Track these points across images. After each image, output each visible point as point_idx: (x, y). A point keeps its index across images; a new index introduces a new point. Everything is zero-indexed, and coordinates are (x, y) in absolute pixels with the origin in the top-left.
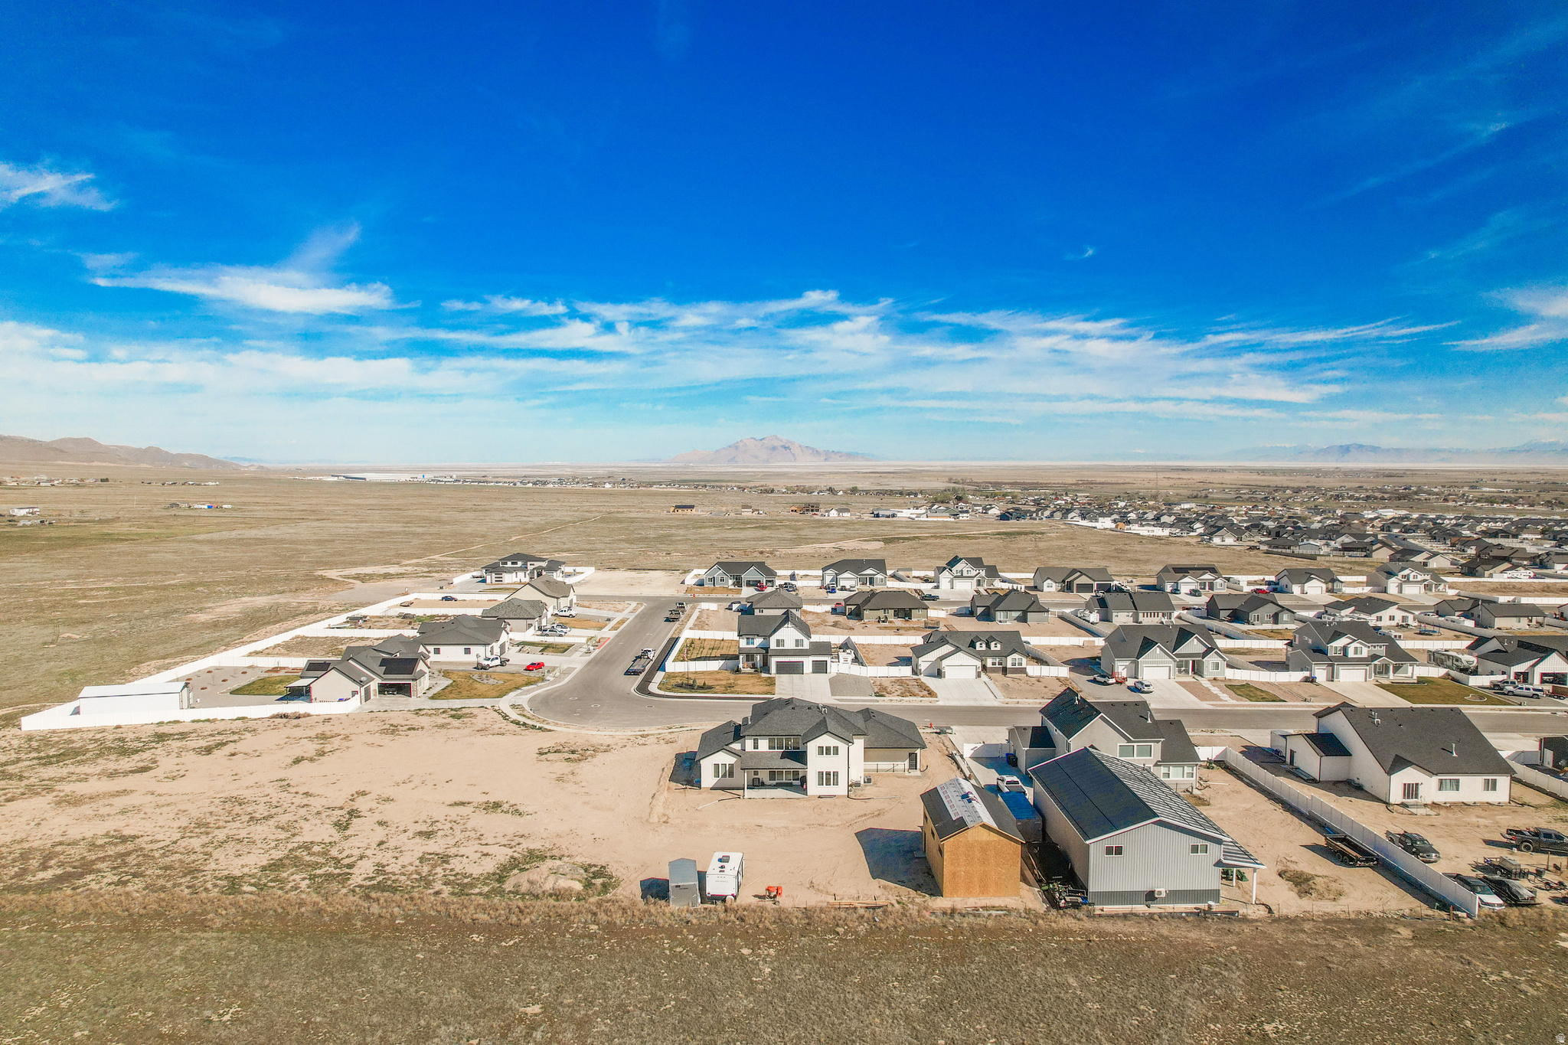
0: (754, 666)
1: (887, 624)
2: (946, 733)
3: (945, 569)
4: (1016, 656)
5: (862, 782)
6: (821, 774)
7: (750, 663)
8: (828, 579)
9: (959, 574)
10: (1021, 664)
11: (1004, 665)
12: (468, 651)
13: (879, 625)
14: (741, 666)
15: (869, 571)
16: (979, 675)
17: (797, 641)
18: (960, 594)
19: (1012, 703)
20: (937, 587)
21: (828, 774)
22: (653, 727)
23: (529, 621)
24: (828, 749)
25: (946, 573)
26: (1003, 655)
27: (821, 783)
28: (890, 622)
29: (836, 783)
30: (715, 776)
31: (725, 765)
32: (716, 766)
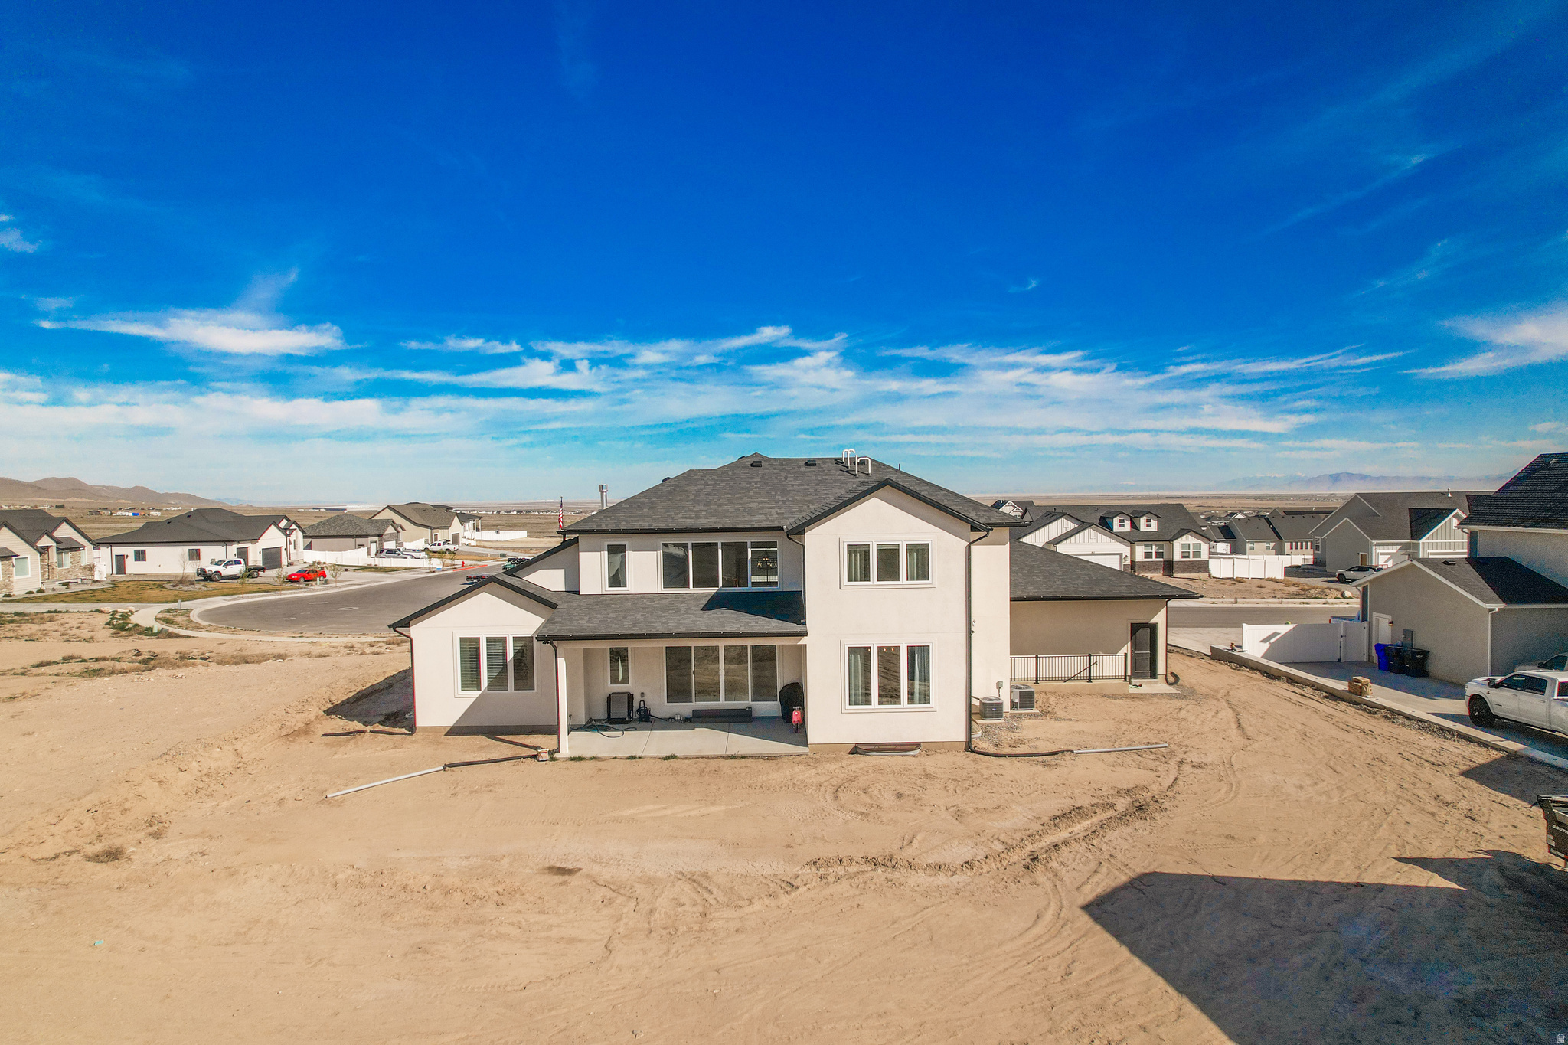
4: (1189, 539)
5: (1006, 707)
6: (858, 655)
12: (195, 555)
21: (889, 656)
23: (360, 541)
24: (889, 559)
26: (1164, 539)
30: (464, 687)
31: (497, 644)
32: (470, 650)
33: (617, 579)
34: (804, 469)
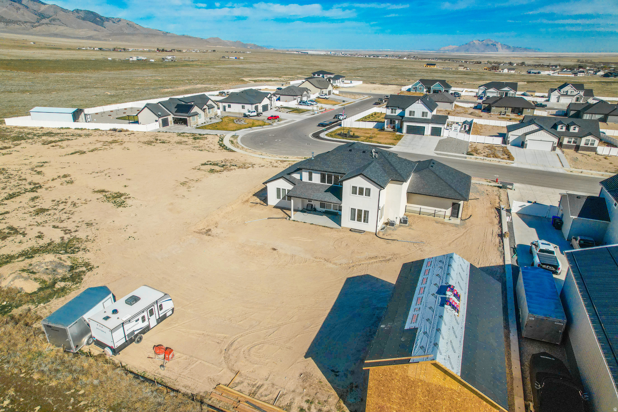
0: (394, 128)
1: (505, 116)
2: (506, 188)
3: (556, 89)
4: (590, 138)
5: (398, 222)
6: (353, 210)
7: (392, 125)
8: (481, 92)
9: (565, 93)
10: (593, 144)
11: (577, 144)
12: (243, 107)
13: (499, 116)
14: (386, 126)
15: (506, 89)
16: (554, 149)
17: (423, 113)
18: (563, 105)
19: (576, 172)
20: (548, 101)
21: (360, 211)
22: (296, 157)
23: (295, 97)
24: (361, 189)
25: (556, 93)
26: (579, 136)
27: (353, 219)
28: (508, 115)
29: (366, 220)
30: (278, 198)
31: (284, 190)
32: (278, 190)
33: (310, 179)
34: (361, 154)
